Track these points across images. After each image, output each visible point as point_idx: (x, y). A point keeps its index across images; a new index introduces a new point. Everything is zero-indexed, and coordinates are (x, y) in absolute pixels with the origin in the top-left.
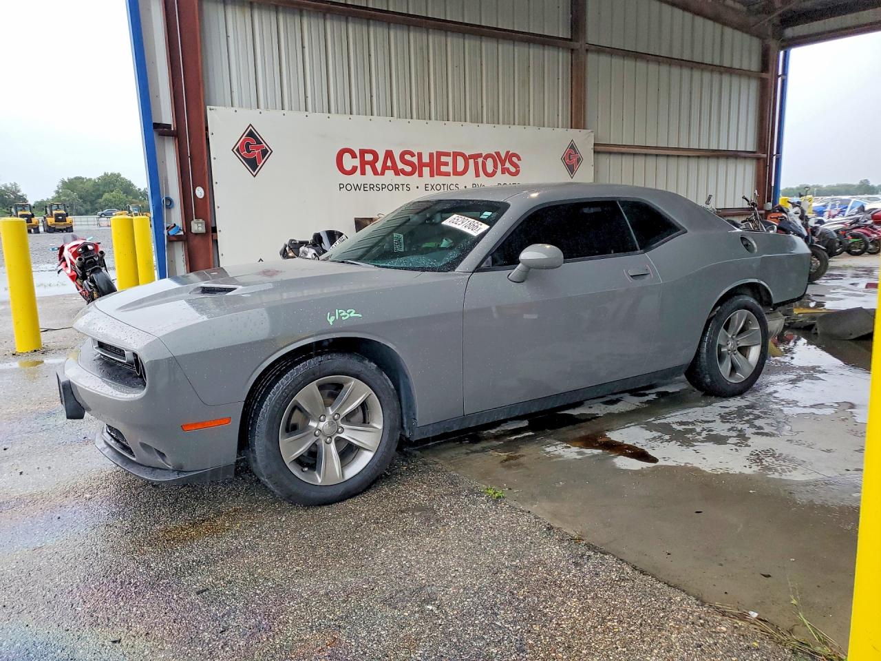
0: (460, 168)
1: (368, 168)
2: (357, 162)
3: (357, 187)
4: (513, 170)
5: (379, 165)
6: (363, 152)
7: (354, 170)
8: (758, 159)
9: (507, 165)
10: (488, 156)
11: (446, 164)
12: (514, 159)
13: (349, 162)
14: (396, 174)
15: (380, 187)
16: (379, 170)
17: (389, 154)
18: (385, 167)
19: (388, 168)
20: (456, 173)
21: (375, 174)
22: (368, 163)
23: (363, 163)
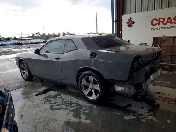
1: (161, 23)
2: (158, 22)
3: (157, 29)
5: (165, 22)
6: (160, 19)
7: (156, 24)
13: (155, 22)
14: (171, 24)
15: (165, 28)
16: (165, 23)
17: (170, 18)
18: (167, 22)
19: (169, 22)
21: (163, 24)
22: (161, 22)
23: (160, 22)
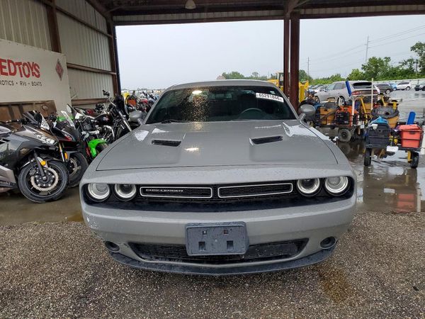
0: (13, 71)
4: (37, 74)
8: (113, 75)
9: (34, 71)
10: (25, 64)
11: (5, 67)
12: (37, 67)
20: (11, 74)
